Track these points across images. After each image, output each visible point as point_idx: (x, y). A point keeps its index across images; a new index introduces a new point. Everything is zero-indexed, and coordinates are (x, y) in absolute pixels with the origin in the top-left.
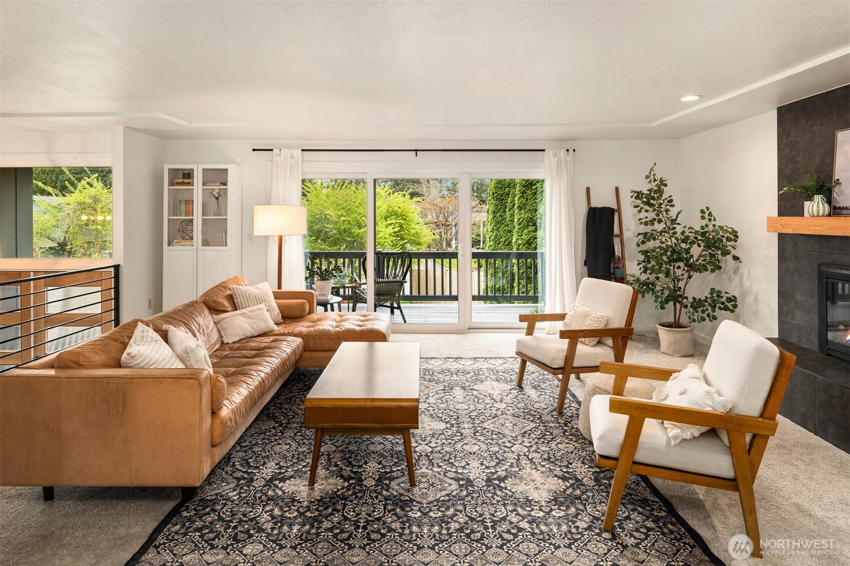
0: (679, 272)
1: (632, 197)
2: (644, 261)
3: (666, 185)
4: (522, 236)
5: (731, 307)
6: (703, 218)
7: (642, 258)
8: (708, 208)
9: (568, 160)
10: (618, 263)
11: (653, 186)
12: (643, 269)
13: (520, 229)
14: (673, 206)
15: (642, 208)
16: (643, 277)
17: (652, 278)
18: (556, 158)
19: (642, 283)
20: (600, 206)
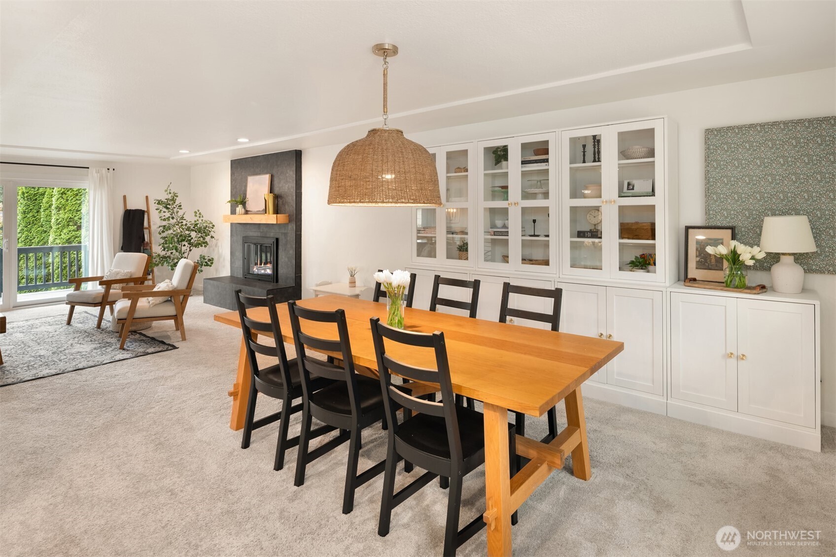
0: (184, 248)
1: (155, 203)
2: (163, 243)
3: (177, 196)
4: (60, 235)
5: (210, 264)
6: (196, 216)
7: (163, 241)
8: (198, 211)
9: (109, 176)
10: (147, 246)
11: (169, 196)
12: (163, 248)
13: (58, 228)
14: (181, 209)
15: (161, 210)
16: (163, 253)
17: (169, 254)
18: (98, 174)
19: (162, 258)
20: (134, 209)
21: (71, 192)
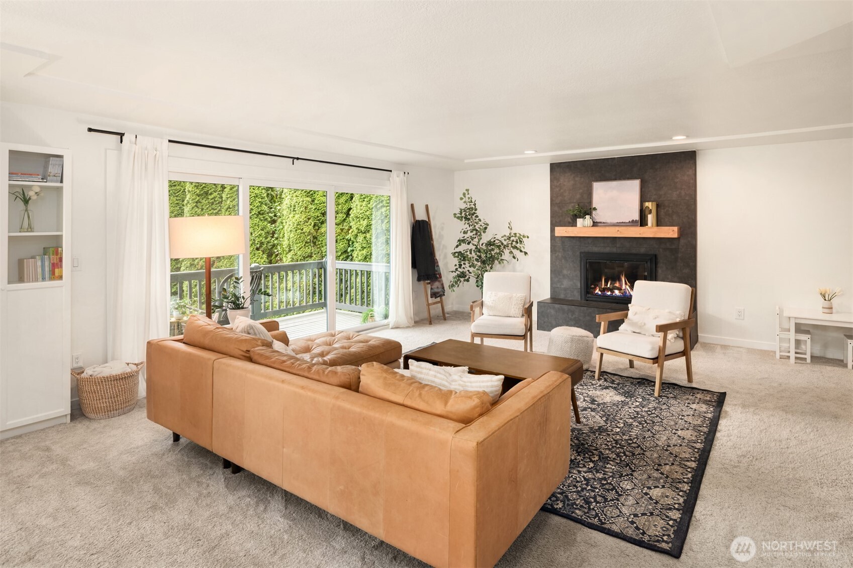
3: (478, 206)
8: (511, 222)
9: (405, 181)
10: (437, 263)
20: (420, 220)
21: (206, 201)
